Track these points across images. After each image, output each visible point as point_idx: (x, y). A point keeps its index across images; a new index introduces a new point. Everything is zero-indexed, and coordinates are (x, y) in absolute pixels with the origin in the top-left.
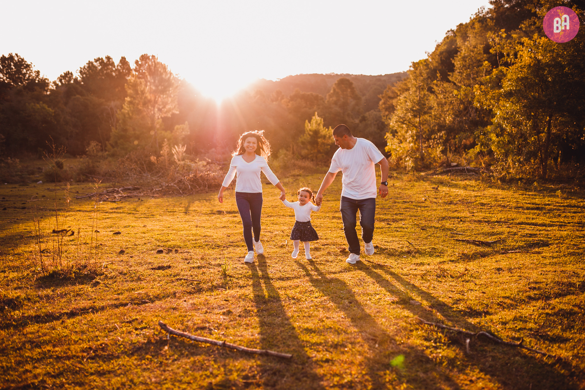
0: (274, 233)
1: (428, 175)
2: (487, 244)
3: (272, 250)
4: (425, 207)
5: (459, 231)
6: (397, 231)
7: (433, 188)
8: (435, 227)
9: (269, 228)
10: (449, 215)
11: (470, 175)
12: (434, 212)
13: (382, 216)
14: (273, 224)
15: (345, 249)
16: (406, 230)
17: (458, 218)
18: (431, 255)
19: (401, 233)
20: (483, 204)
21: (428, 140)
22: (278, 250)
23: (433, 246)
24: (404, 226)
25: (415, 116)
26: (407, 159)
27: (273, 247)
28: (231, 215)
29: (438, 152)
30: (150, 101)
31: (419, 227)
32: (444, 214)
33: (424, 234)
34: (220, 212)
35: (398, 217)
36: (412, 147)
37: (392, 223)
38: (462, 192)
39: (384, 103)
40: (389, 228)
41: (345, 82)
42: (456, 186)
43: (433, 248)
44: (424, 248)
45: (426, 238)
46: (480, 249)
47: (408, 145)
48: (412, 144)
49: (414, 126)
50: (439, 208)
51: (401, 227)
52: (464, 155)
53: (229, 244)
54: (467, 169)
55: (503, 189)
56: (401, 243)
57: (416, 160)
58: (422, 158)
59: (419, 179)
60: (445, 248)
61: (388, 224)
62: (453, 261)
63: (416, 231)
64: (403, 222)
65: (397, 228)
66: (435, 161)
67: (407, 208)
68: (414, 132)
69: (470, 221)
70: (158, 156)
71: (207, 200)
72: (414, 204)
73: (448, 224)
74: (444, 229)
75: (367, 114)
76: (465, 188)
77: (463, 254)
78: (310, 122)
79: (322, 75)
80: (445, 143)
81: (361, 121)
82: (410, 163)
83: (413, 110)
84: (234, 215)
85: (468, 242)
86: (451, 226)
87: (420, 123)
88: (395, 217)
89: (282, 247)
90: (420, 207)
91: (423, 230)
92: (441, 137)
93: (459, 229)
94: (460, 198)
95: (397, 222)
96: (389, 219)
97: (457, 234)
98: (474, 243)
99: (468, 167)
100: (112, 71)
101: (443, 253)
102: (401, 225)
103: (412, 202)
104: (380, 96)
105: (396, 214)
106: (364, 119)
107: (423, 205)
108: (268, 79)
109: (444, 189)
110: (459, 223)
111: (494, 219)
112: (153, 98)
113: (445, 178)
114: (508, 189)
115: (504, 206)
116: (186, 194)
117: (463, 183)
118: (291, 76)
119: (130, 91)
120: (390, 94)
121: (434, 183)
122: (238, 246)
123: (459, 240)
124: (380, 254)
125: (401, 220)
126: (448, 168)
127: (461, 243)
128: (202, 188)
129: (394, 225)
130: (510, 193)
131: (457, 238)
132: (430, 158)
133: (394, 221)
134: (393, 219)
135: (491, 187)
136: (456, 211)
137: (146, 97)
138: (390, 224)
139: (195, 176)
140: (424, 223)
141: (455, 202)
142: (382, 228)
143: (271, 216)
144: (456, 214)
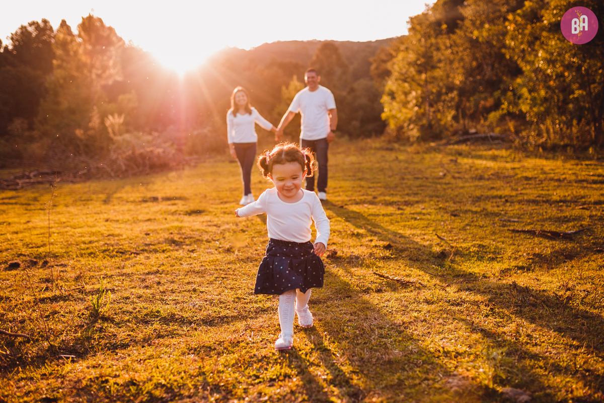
0: (222, 228)
1: (440, 145)
2: (567, 237)
3: (212, 257)
4: (446, 184)
5: (512, 217)
6: (416, 219)
7: (452, 160)
8: (472, 212)
9: (216, 219)
10: (486, 194)
11: (496, 144)
12: (461, 191)
13: (387, 198)
14: (225, 213)
15: (336, 253)
16: (429, 217)
17: (500, 197)
18: (481, 259)
19: (423, 222)
20: (527, 178)
21: (436, 103)
22: (219, 257)
23: (479, 242)
24: (424, 211)
25: (420, 72)
26: (412, 126)
27: (213, 251)
28: (169, 202)
29: (449, 118)
30: (85, 65)
31: (447, 212)
32: (478, 193)
33: (458, 223)
34: (155, 199)
35: (412, 199)
36: (417, 112)
37: (405, 207)
38: (491, 164)
39: (377, 68)
40: (402, 214)
41: (329, 47)
42: (480, 157)
43: (480, 246)
44: (464, 245)
45: (464, 229)
46: (559, 245)
47: (412, 111)
48: (416, 109)
49: (419, 85)
50: (467, 184)
51: (420, 213)
52: (482, 122)
53: (141, 248)
54: (491, 137)
55: (547, 159)
56: (426, 237)
57: (422, 128)
58: (430, 126)
59: (429, 150)
60: (500, 245)
61: (399, 209)
62: (522, 268)
63: (444, 219)
64: (421, 206)
65: (413, 214)
66: (447, 129)
67: (423, 186)
68: (419, 92)
69: (520, 202)
70: (87, 129)
71: (143, 184)
72: (430, 180)
73: (490, 207)
74: (487, 214)
75: (356, 85)
76: (494, 158)
77: (534, 255)
78: (287, 87)
79: (302, 42)
80: (458, 107)
81: (349, 93)
82: (414, 132)
83: (417, 65)
84: (173, 202)
85: (532, 233)
86: (496, 210)
87: (426, 81)
88: (407, 198)
89: (229, 251)
90: (440, 184)
91: (455, 216)
92: (452, 99)
93: (511, 214)
94: (492, 172)
95: (412, 205)
96: (399, 202)
97: (510, 221)
98: (544, 235)
99: (492, 134)
100: (50, 37)
101: (499, 254)
102: (419, 210)
103: (427, 178)
104: (371, 59)
105: (408, 194)
106: (352, 90)
107: (444, 181)
108: (241, 48)
109: (465, 162)
110: (504, 204)
111: (555, 198)
112: (89, 61)
113: (463, 147)
114: (553, 158)
115: (559, 180)
116: (118, 176)
117: (490, 153)
118: (267, 44)
119: (59, 52)
120: (383, 57)
121: (451, 154)
122: (156, 251)
123: (518, 231)
124: (396, 259)
125: (417, 202)
126: (465, 137)
127: (523, 236)
128: (141, 169)
129: (408, 210)
130: (559, 163)
131: (511, 228)
132: (439, 125)
133: (407, 203)
134: (405, 202)
135: (528, 157)
136: (493, 188)
137: (79, 60)
138: (402, 209)
139: (133, 153)
140: (452, 205)
141: (486, 176)
142: (391, 215)
143: (226, 203)
144: (495, 193)
